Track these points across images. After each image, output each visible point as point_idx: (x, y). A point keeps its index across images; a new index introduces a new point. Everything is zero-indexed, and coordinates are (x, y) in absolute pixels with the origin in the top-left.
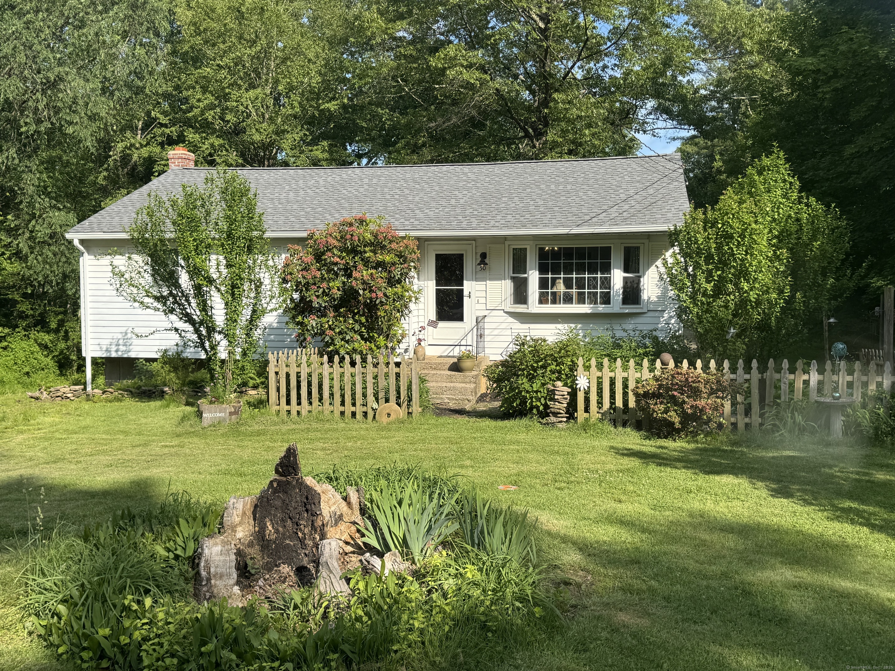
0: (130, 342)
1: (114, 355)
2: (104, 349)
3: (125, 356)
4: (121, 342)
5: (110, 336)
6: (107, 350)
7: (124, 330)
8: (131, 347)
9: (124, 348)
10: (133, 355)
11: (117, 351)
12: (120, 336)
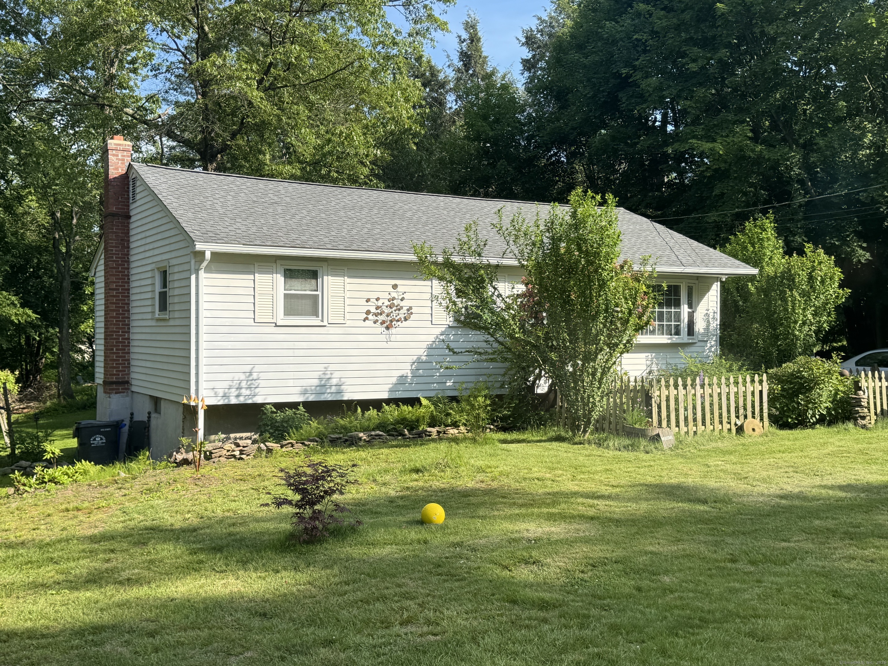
0: (256, 383)
1: (234, 401)
2: (221, 394)
3: (250, 401)
4: (244, 384)
5: (229, 376)
6: (225, 396)
7: (248, 368)
8: (257, 390)
9: (248, 392)
10: (259, 400)
11: (238, 396)
12: (242, 377)
